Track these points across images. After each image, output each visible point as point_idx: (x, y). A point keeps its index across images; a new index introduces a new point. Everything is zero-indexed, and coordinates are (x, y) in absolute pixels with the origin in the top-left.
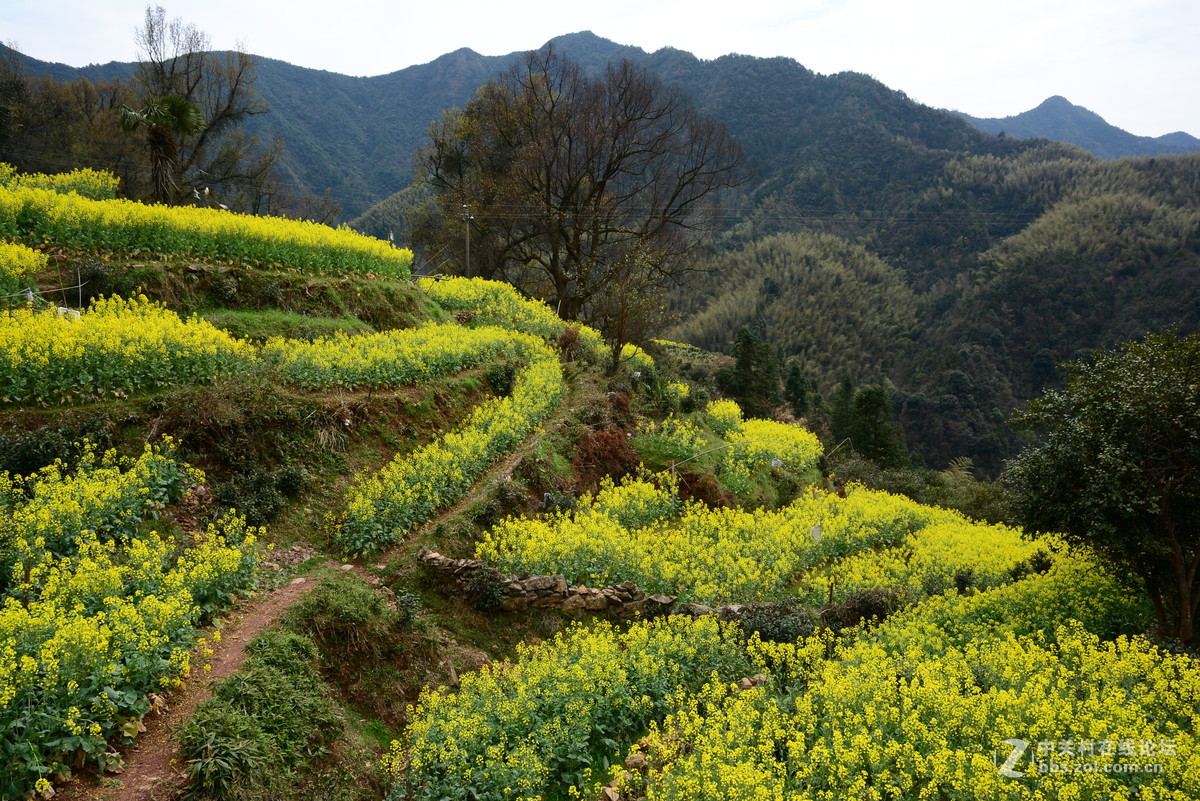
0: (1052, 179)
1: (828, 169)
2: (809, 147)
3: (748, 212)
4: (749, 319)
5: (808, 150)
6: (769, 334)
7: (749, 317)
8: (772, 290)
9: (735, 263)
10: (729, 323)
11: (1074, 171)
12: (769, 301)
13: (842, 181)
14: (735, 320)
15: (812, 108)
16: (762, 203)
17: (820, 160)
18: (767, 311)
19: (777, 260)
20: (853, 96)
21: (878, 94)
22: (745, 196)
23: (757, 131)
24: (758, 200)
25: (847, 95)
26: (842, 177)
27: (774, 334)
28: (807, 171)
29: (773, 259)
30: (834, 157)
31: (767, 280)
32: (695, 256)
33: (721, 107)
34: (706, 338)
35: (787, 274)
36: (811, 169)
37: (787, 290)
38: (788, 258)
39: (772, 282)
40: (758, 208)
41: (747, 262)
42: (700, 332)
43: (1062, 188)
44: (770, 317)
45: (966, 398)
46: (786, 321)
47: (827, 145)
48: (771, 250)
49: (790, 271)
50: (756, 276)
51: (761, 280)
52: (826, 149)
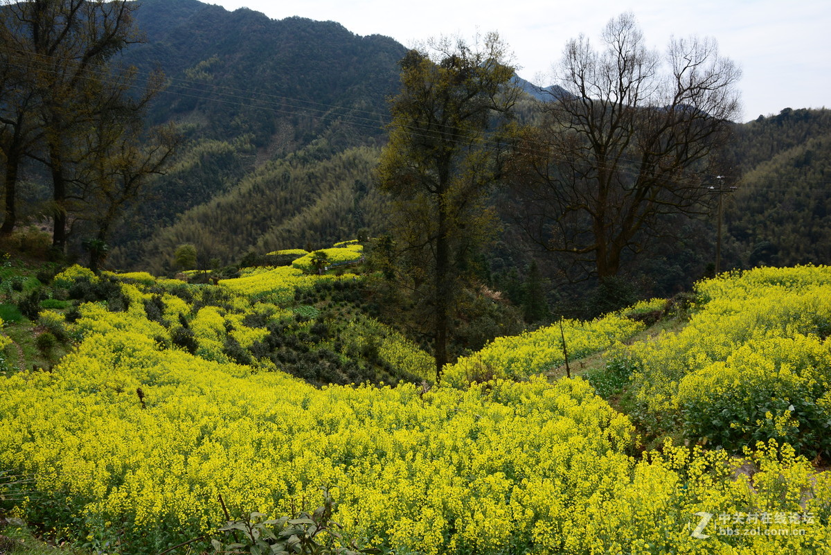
0: (519, 113)
1: (373, 102)
2: (358, 86)
3: (320, 131)
4: (350, 211)
5: (358, 88)
6: (366, 221)
7: (350, 208)
8: (361, 189)
9: (327, 169)
10: (337, 214)
11: (531, 108)
12: (361, 197)
13: (383, 110)
14: (341, 211)
15: (355, 58)
16: (330, 125)
17: (367, 95)
18: (361, 204)
19: (360, 166)
20: (384, 52)
21: (399, 51)
22: (316, 120)
23: (318, 73)
24: (327, 123)
25: (380, 51)
26: (383, 107)
27: (369, 221)
28: (360, 103)
29: (356, 166)
30: (376, 94)
31: (357, 182)
32: (295, 164)
33: (291, 55)
34: (322, 225)
35: (370, 177)
36: (363, 101)
37: (371, 188)
38: (368, 165)
39: (361, 183)
40: (328, 129)
41: (337, 169)
42: (317, 221)
43: (526, 119)
44: (364, 208)
45: (508, 259)
46: (375, 211)
47: (371, 85)
48: (354, 159)
49: (372, 175)
50: (347, 179)
51: (352, 182)
52: (371, 88)
